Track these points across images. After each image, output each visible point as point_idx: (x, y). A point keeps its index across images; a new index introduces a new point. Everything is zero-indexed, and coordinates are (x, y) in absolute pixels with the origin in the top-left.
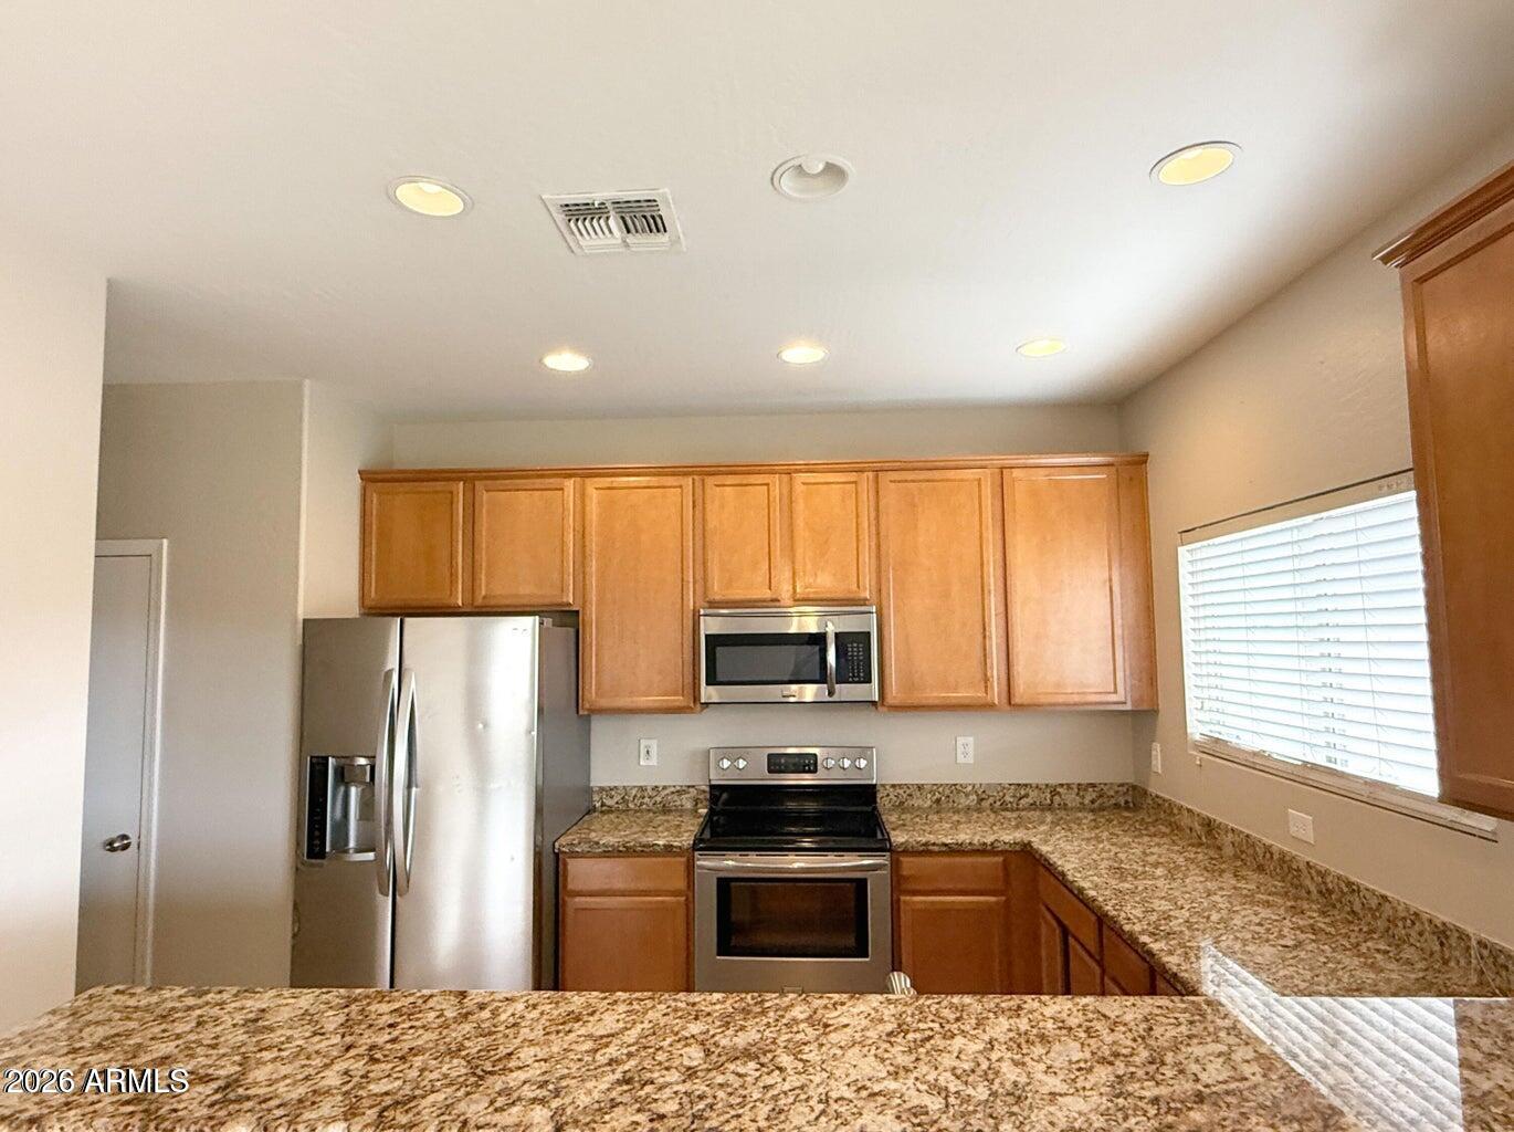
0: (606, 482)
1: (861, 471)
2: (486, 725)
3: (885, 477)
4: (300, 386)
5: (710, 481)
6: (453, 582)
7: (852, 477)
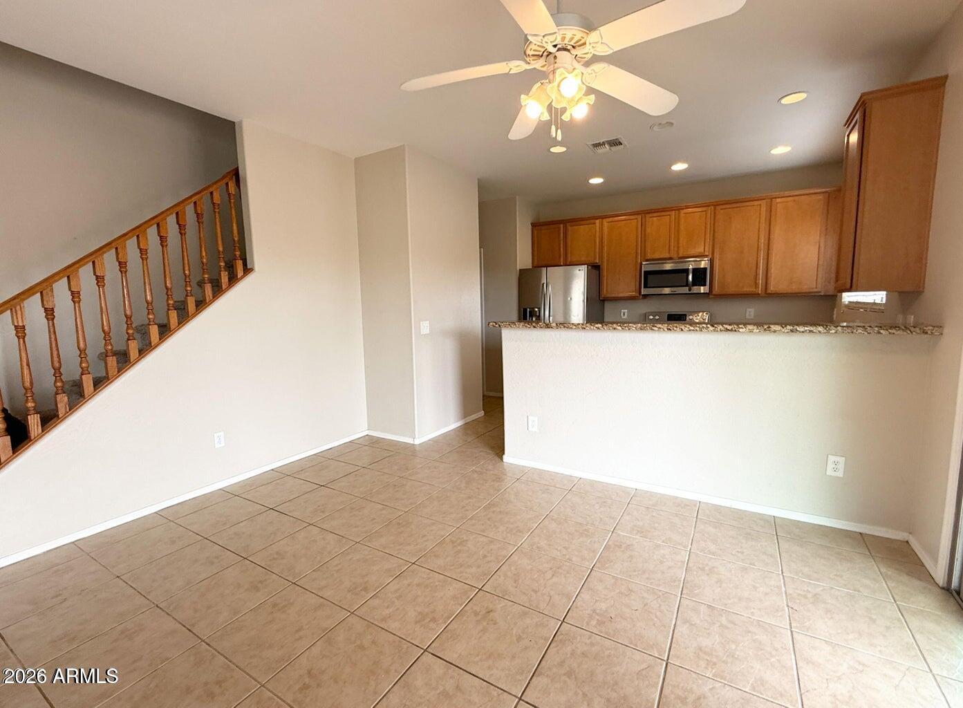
0: (611, 219)
1: (709, 206)
2: (571, 299)
3: (718, 208)
4: (515, 198)
5: (647, 216)
6: (560, 257)
7: (704, 209)
